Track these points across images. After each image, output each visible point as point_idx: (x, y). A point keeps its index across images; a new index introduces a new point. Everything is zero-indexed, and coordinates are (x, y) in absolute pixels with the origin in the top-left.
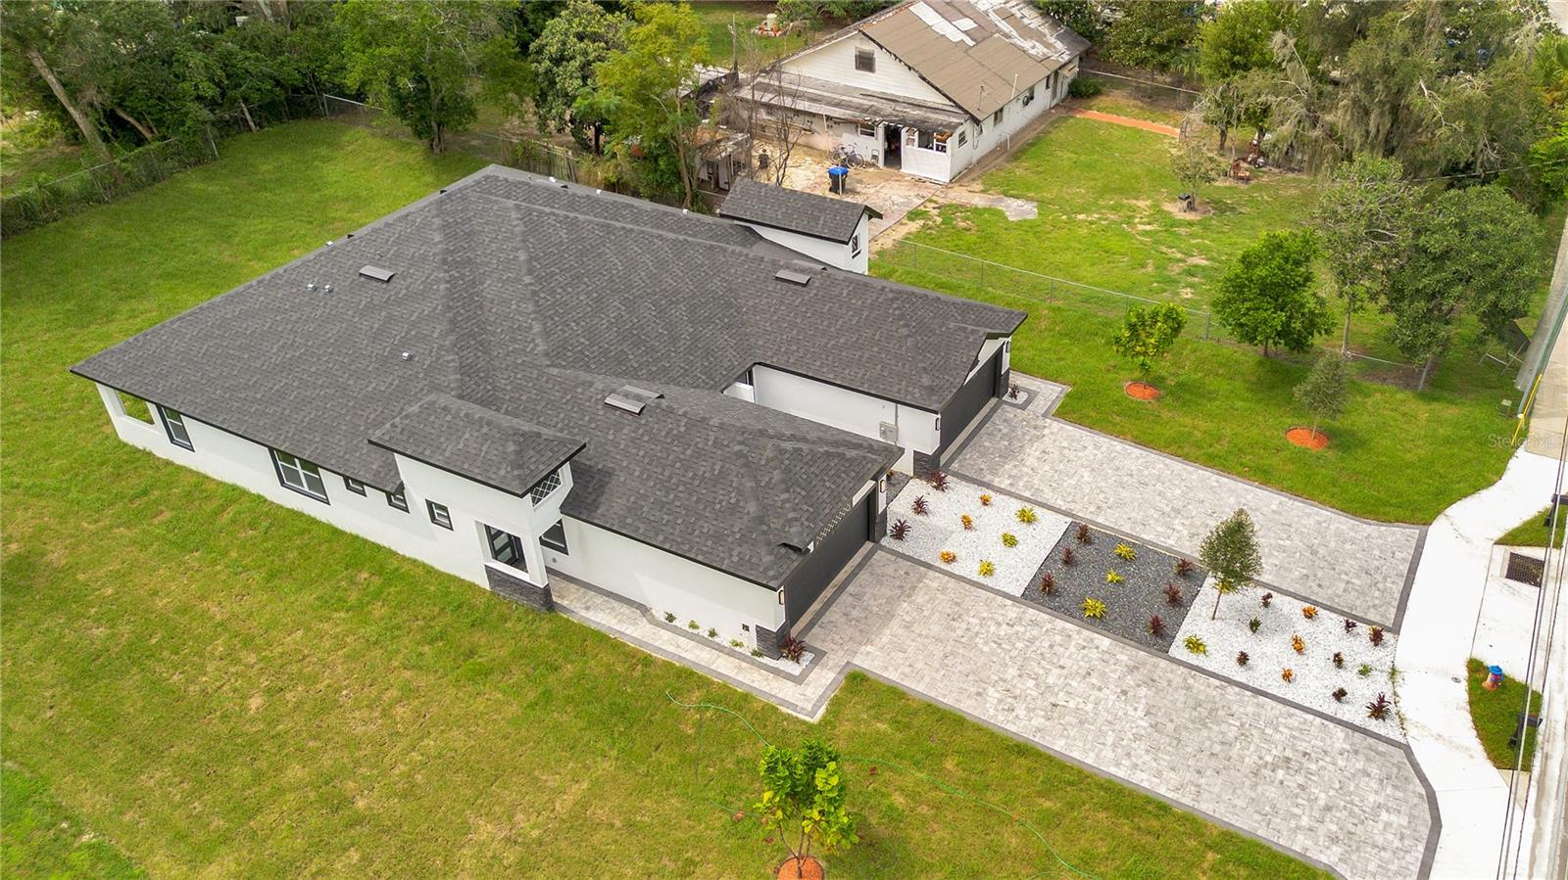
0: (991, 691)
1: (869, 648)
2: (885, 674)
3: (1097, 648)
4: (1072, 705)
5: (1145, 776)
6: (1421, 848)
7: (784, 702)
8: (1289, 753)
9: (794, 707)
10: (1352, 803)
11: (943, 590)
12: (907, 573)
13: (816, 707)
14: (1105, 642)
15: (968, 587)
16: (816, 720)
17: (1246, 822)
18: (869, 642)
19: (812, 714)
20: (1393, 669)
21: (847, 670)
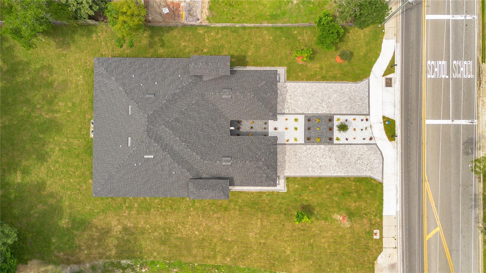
0: (309, 168)
1: (286, 171)
2: (291, 175)
3: (322, 149)
4: (323, 164)
5: (339, 173)
6: (382, 165)
7: (279, 190)
8: (359, 156)
9: (281, 190)
10: (370, 161)
11: (290, 149)
12: (282, 149)
13: (285, 188)
14: (322, 146)
15: (294, 146)
16: (286, 191)
17: (356, 174)
18: (285, 169)
19: (285, 190)
20: (371, 126)
21: (285, 178)
